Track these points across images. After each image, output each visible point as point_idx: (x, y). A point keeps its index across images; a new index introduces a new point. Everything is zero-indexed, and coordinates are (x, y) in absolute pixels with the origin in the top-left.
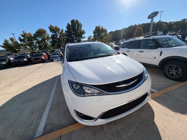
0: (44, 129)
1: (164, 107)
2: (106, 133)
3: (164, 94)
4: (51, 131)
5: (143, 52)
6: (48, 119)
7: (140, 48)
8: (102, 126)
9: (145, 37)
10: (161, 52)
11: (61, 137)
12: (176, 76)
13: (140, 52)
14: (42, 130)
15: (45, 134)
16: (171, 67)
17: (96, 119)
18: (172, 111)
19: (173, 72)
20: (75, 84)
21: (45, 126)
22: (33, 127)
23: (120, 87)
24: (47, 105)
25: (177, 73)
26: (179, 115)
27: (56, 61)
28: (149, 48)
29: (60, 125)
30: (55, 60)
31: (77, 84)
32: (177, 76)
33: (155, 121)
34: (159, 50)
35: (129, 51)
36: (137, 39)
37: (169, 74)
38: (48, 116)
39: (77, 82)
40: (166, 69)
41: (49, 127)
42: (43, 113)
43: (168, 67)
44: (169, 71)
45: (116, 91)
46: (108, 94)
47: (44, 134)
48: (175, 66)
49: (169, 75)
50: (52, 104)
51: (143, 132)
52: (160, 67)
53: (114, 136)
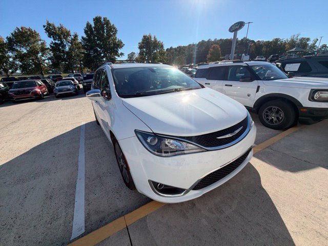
0: (86, 222)
1: (270, 166)
2: (200, 211)
3: (266, 148)
4: (102, 222)
5: (231, 86)
6: (88, 204)
7: (227, 80)
8: (192, 203)
9: (234, 62)
10: (259, 87)
11: (127, 228)
12: (276, 122)
13: (226, 85)
14: (83, 225)
15: (92, 231)
16: (270, 109)
18: (280, 169)
19: (273, 117)
20: (151, 136)
21: (86, 217)
22: (61, 221)
23: (223, 139)
24: (78, 180)
25: (278, 118)
27: (91, 96)
28: (241, 80)
29: (117, 211)
30: (90, 95)
31: (155, 135)
32: (278, 123)
33: (262, 185)
34: (255, 83)
35: (209, 84)
37: (268, 119)
38: (86, 200)
40: (264, 112)
41: (94, 218)
42: (73, 195)
43: (266, 110)
44: (267, 116)
45: (217, 145)
46: (208, 150)
47: (88, 231)
48: (277, 108)
49: (267, 122)
50: (87, 178)
52: (254, 109)
53: (213, 213)
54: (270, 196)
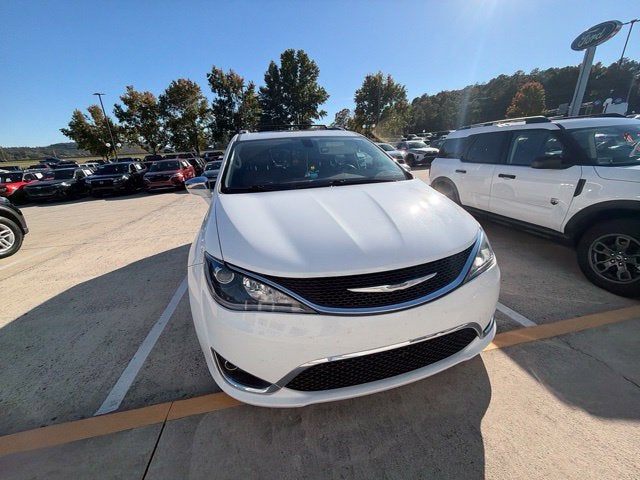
0: (128, 393)
2: (303, 436)
3: (551, 338)
4: (147, 401)
5: (513, 177)
6: (146, 367)
7: (505, 163)
8: (296, 413)
9: (529, 122)
10: (581, 183)
11: (164, 425)
12: (623, 276)
13: (501, 176)
14: (122, 397)
15: (127, 409)
16: (611, 242)
17: (273, 388)
18: (560, 399)
19: (617, 261)
20: (220, 266)
21: (131, 387)
22: (99, 383)
23: (366, 293)
24: (156, 324)
25: (631, 267)
26: (581, 417)
27: (193, 188)
28: (536, 164)
29: (178, 391)
30: (190, 186)
31: (226, 267)
32: (630, 280)
34: (575, 172)
35: (465, 172)
36: (501, 126)
37: (601, 267)
38: (149, 359)
39: (225, 263)
40: (593, 246)
41: (143, 392)
42: (137, 346)
43: (598, 242)
44: (602, 257)
46: (318, 313)
47: (125, 407)
48: (629, 239)
49: (598, 273)
50: (170, 324)
51: (425, 454)
52: (568, 237)
53: (325, 449)
54: (486, 455)
